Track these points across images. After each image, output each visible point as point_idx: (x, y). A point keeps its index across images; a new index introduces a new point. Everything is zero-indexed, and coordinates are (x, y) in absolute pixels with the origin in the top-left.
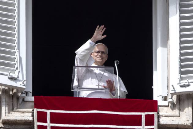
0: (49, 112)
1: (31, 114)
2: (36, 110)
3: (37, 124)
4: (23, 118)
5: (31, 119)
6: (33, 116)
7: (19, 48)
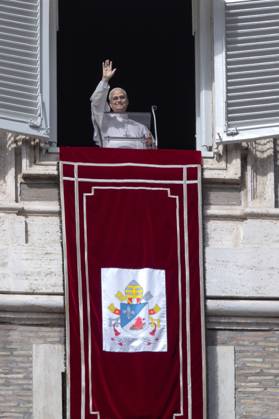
0: (76, 165)
1: (55, 168)
2: (61, 163)
3: (63, 178)
4: (47, 172)
5: (56, 173)
6: (58, 169)
7: (41, 92)
